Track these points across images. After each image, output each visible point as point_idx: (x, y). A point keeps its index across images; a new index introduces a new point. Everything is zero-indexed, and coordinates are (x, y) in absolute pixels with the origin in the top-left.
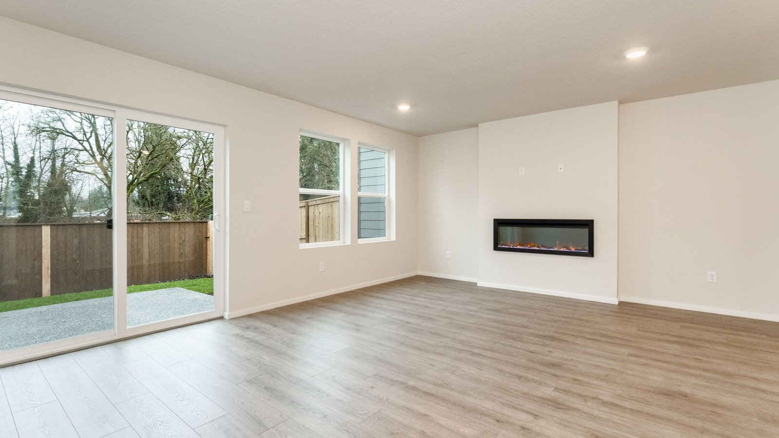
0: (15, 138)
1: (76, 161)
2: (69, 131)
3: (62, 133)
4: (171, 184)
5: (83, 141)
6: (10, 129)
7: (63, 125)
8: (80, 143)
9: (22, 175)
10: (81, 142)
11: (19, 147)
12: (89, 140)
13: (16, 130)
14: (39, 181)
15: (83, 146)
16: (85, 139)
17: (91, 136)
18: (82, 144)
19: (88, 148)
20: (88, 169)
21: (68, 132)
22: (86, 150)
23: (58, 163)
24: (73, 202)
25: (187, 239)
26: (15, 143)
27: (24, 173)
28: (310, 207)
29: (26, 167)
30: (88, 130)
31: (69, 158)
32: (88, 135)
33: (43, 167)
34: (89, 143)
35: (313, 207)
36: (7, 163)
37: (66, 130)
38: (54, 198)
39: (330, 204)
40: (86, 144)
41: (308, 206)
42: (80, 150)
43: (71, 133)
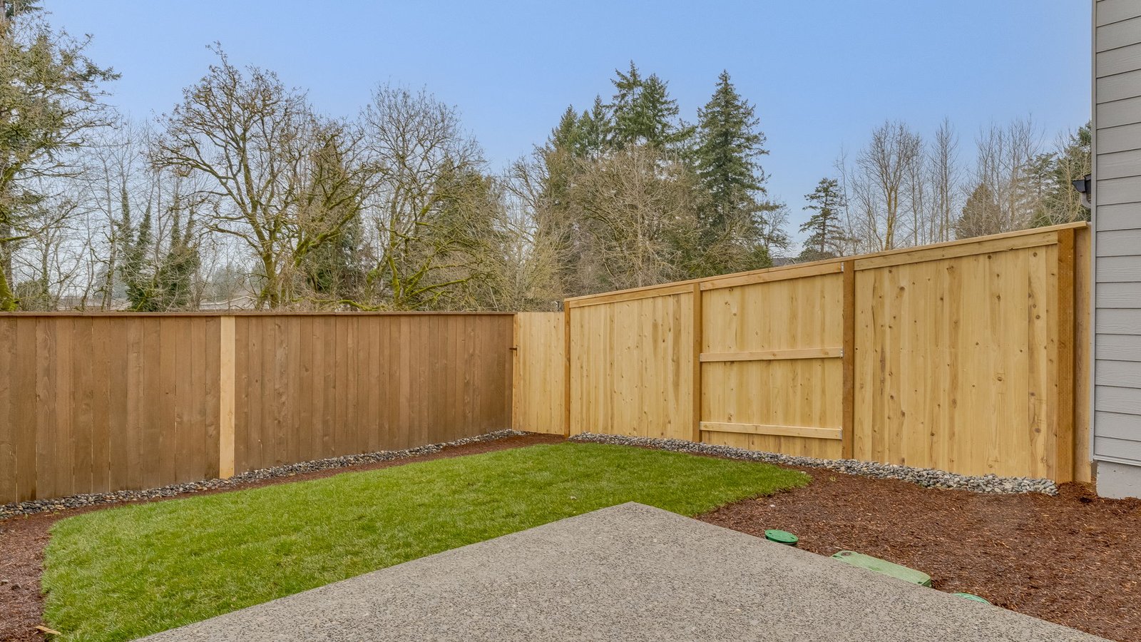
0: (124, 183)
1: (215, 214)
2: (207, 162)
3: (197, 166)
4: (346, 254)
5: (227, 178)
6: (117, 168)
7: (198, 153)
8: (223, 184)
9: (133, 241)
10: (224, 181)
11: (130, 196)
12: (237, 177)
13: (125, 169)
14: (157, 250)
15: (227, 188)
16: (230, 175)
17: (239, 171)
18: (225, 184)
19: (235, 192)
20: (233, 226)
21: (205, 164)
22: (230, 193)
23: (184, 221)
24: (201, 285)
25: (477, 352)
26: (124, 190)
27: (136, 239)
28: (858, 275)
29: (138, 227)
30: (235, 161)
31: (204, 210)
32: (235, 169)
33: (162, 229)
34: (237, 183)
35: (870, 276)
36: (113, 222)
37: (203, 161)
38: (177, 278)
39: (946, 264)
40: (231, 183)
41: (855, 271)
42: (222, 195)
43: (208, 166)
